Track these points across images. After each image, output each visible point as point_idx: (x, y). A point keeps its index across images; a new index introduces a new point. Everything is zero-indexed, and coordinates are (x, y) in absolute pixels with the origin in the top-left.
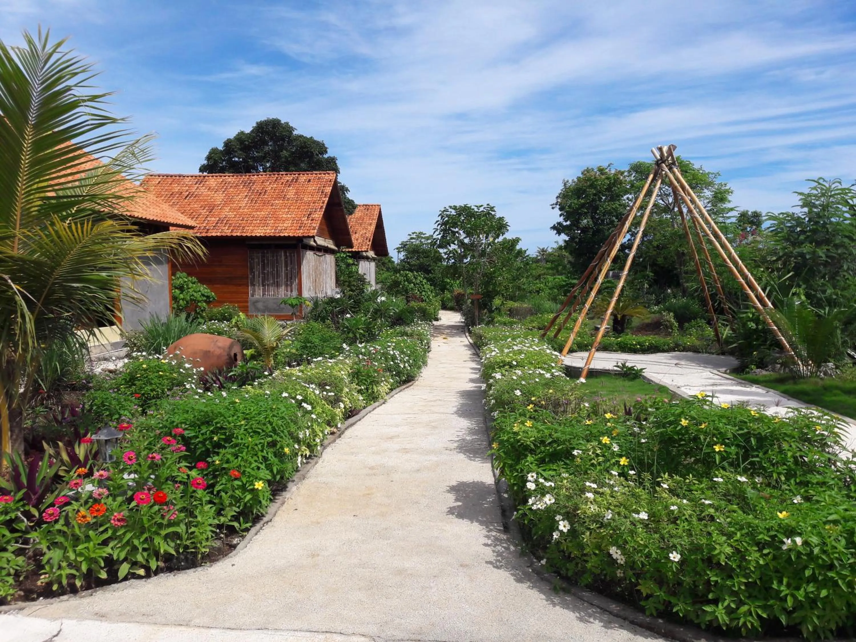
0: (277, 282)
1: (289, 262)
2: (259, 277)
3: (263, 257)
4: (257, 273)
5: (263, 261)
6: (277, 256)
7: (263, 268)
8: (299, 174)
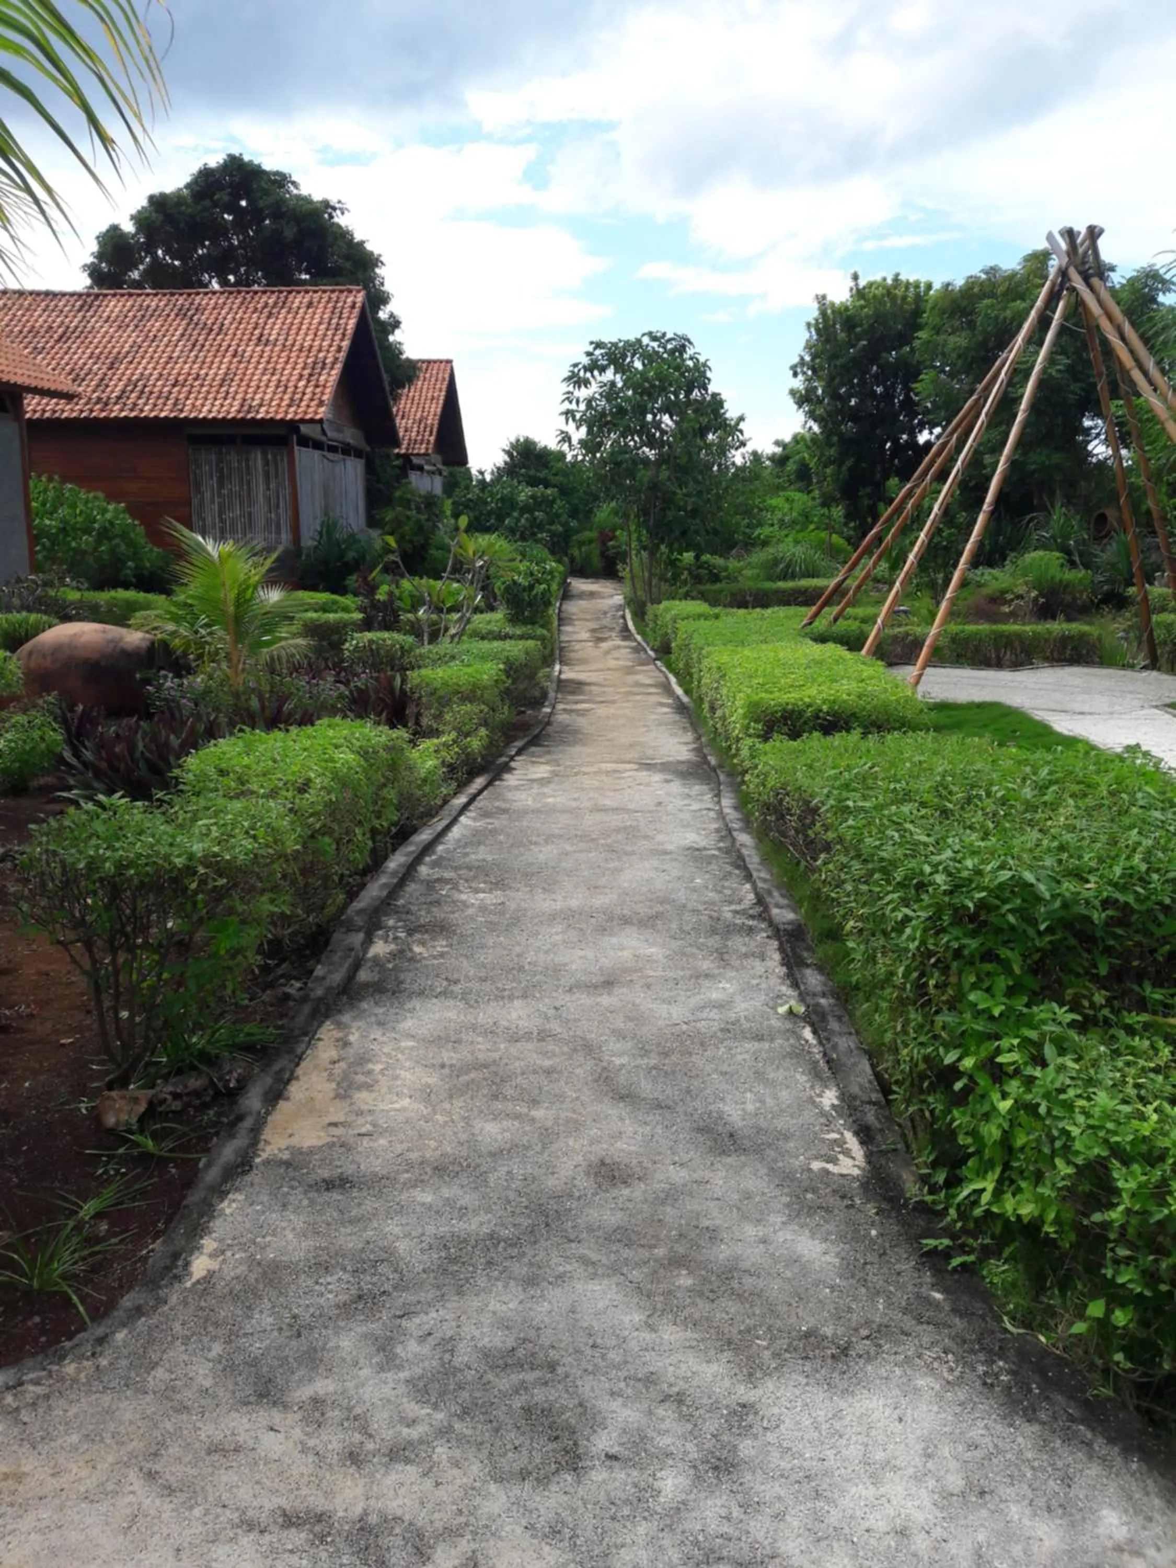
0: (250, 514)
1: (272, 472)
2: (213, 502)
3: (220, 461)
4: (207, 495)
5: (220, 471)
6: (247, 460)
7: (221, 485)
8: (290, 292)
